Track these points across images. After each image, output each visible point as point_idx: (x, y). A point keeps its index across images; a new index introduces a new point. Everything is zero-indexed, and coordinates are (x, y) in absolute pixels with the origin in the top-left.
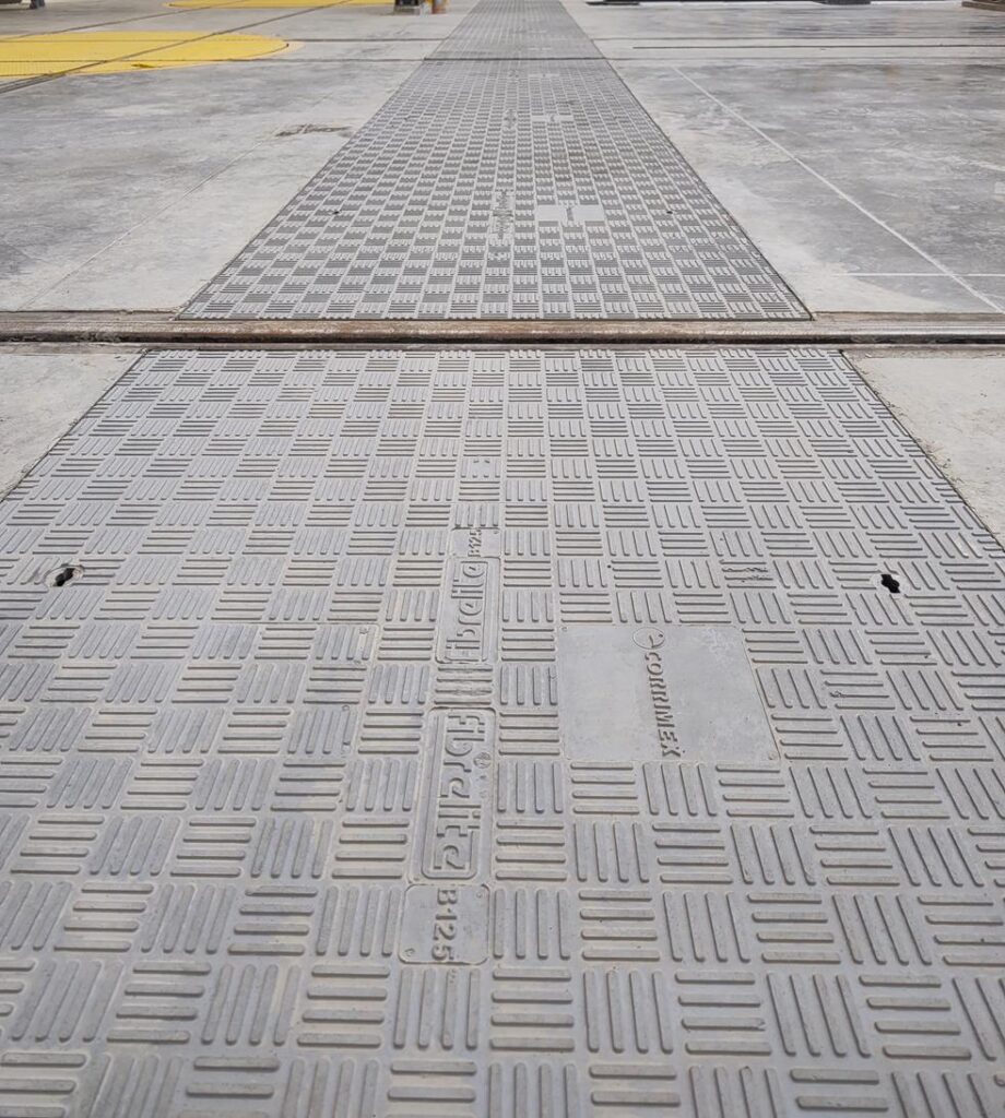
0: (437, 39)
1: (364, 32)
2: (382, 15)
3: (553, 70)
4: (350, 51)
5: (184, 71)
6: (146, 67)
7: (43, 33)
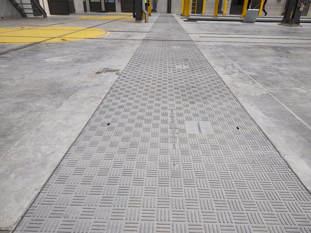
0: (146, 32)
1: (127, 29)
2: (132, 23)
3: (179, 45)
4: (123, 35)
5: (75, 42)
6: (65, 40)
7: (43, 26)
